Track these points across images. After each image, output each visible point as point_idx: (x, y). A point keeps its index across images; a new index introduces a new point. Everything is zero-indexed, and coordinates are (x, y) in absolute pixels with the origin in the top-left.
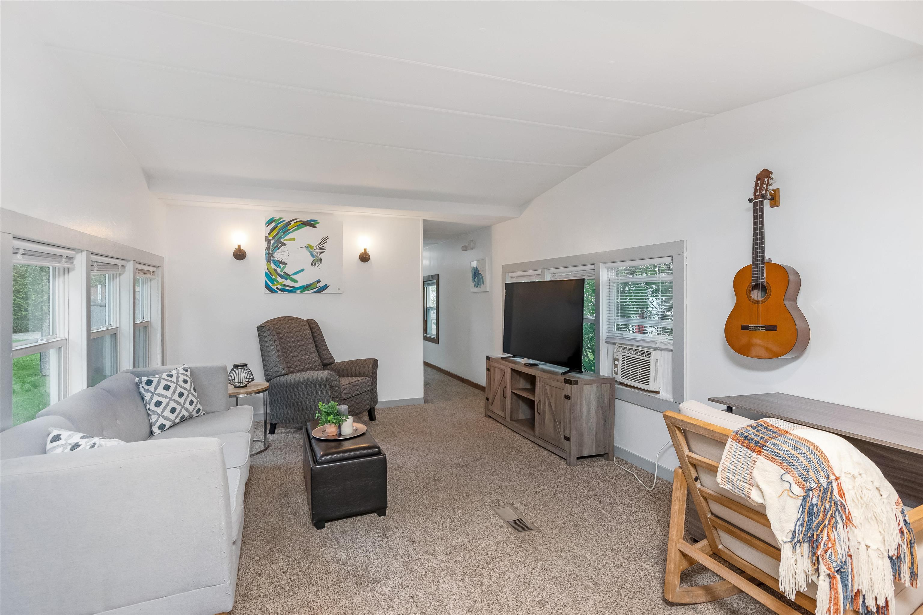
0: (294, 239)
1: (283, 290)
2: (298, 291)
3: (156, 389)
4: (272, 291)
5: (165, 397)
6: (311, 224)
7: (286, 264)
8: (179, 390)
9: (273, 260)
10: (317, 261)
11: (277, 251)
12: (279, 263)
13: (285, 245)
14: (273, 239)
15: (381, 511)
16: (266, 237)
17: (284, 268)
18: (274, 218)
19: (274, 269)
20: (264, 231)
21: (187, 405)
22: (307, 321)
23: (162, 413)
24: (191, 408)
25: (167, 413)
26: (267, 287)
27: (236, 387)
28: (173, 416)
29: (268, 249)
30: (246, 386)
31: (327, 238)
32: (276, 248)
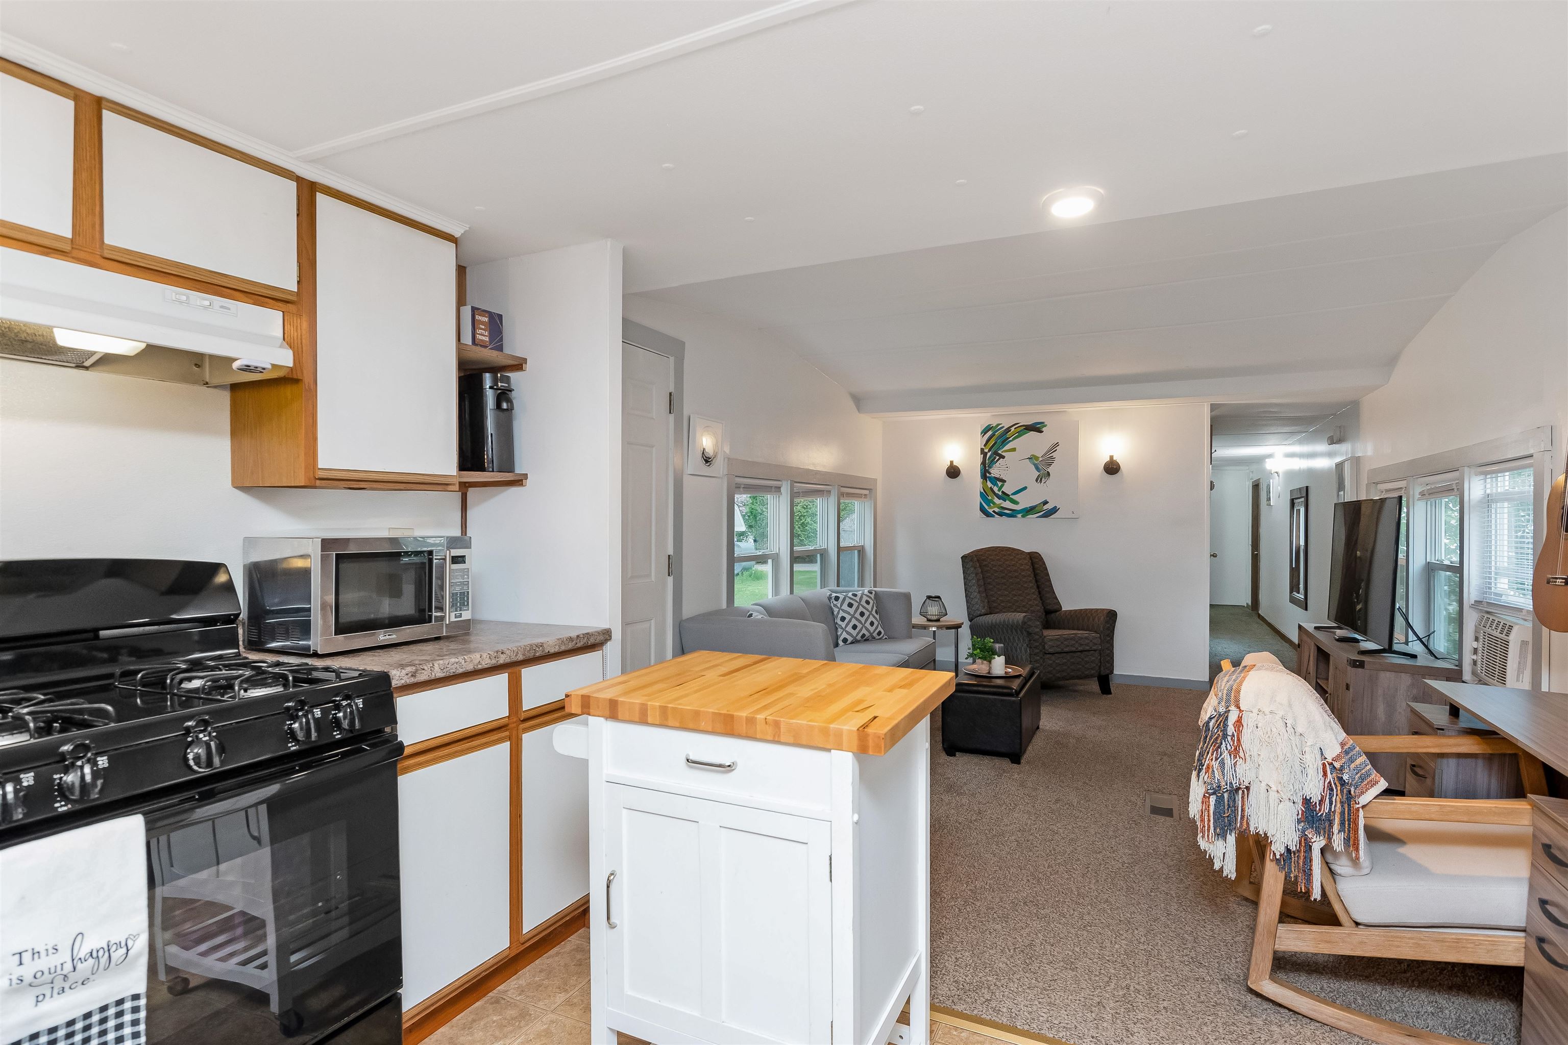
0: (1014, 450)
1: (1000, 514)
2: (1019, 516)
3: (841, 605)
4: (987, 514)
5: (849, 613)
6: (1036, 428)
7: (1004, 481)
8: (861, 609)
9: (988, 477)
10: (1043, 476)
11: (994, 466)
12: (995, 480)
13: (1003, 457)
14: (989, 451)
15: (1016, 758)
16: (982, 450)
17: (1002, 486)
18: (990, 425)
19: (991, 487)
20: (978, 442)
21: (868, 625)
22: (1029, 553)
23: (846, 627)
24: (872, 629)
25: (849, 629)
26: (982, 510)
27: (929, 620)
28: (854, 633)
29: (983, 463)
30: (938, 620)
31: (1057, 444)
32: (993, 462)
